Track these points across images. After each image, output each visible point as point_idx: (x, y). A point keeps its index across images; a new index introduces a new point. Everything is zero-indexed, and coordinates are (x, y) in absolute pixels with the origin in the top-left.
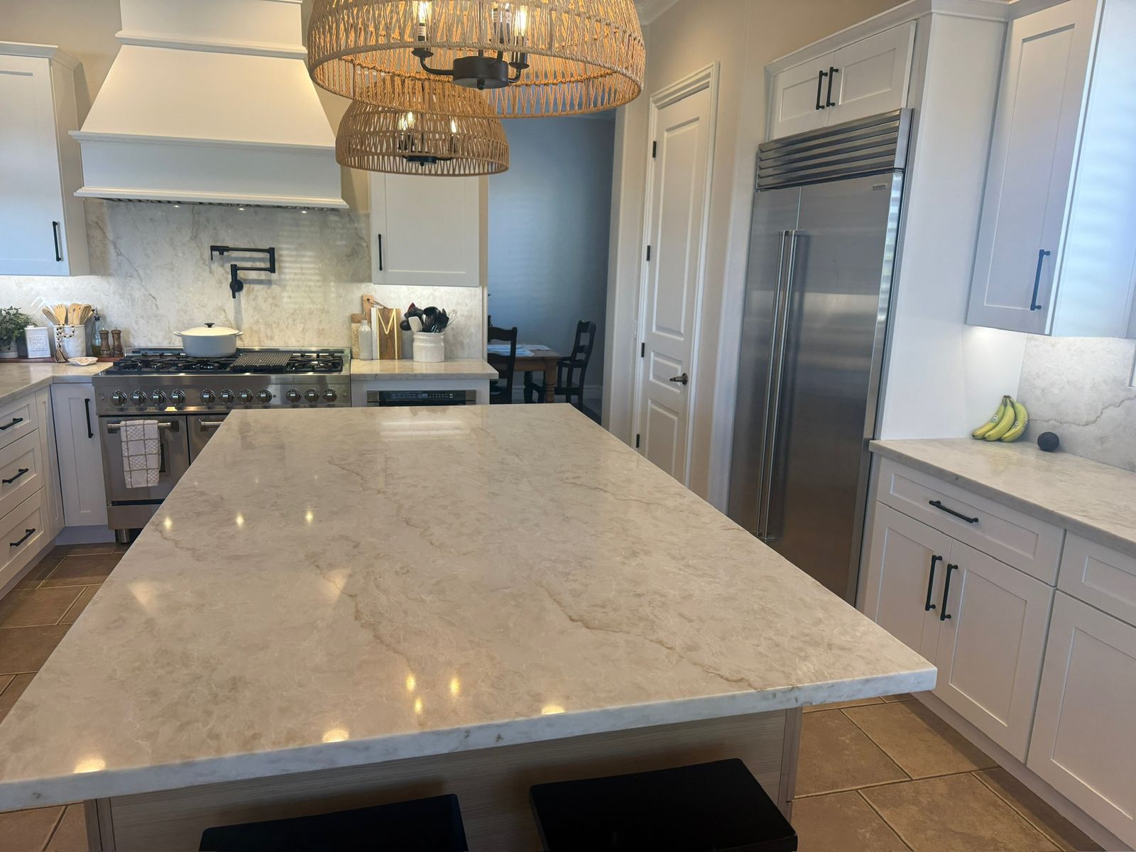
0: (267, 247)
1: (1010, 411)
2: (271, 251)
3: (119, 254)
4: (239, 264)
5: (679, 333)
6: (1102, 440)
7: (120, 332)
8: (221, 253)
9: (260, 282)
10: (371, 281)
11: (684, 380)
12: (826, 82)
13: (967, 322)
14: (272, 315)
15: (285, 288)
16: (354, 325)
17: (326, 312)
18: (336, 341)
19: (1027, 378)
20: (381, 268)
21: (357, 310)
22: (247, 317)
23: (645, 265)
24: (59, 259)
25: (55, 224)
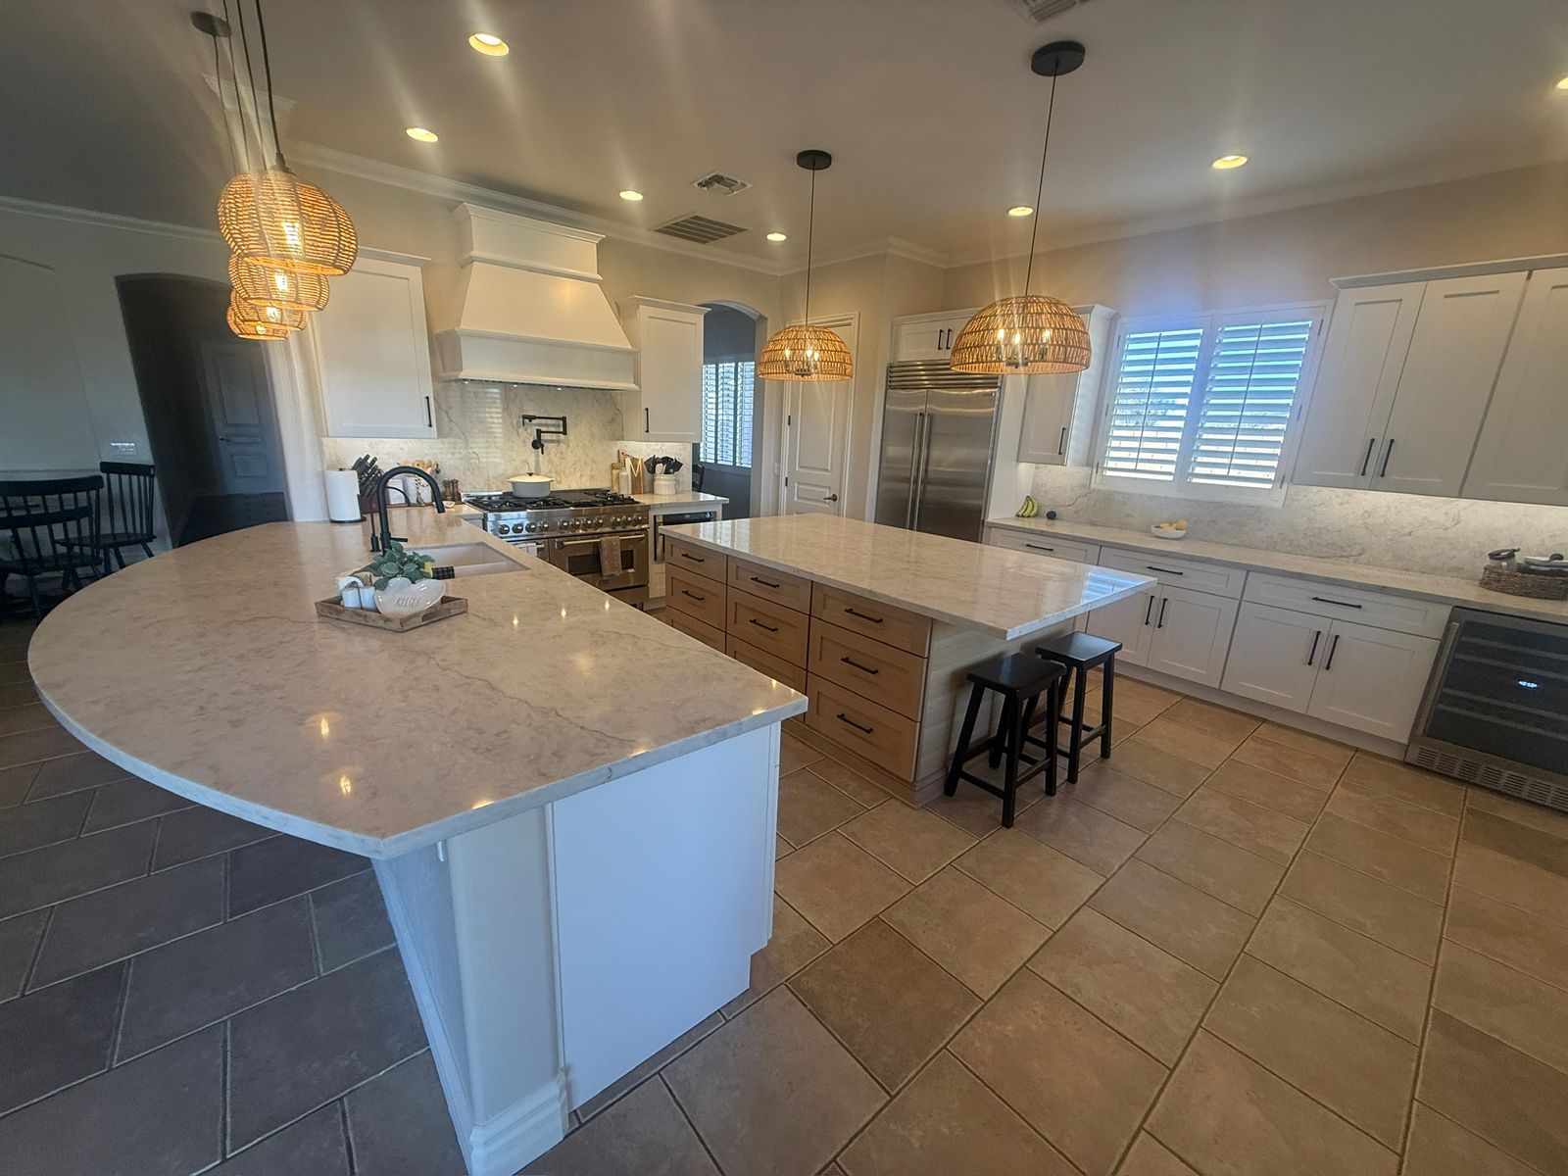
0: (561, 416)
1: (1031, 503)
2: (564, 419)
3: (451, 421)
4: (543, 429)
5: (827, 470)
6: (1076, 512)
7: (457, 482)
8: (530, 421)
9: (552, 441)
10: (623, 440)
11: (834, 498)
12: (944, 336)
13: (1018, 461)
14: (560, 465)
15: (568, 446)
16: (615, 472)
17: (596, 463)
18: (602, 483)
19: (1036, 487)
20: (647, 431)
21: (616, 461)
22: (543, 470)
23: (786, 428)
24: (430, 426)
25: (427, 398)
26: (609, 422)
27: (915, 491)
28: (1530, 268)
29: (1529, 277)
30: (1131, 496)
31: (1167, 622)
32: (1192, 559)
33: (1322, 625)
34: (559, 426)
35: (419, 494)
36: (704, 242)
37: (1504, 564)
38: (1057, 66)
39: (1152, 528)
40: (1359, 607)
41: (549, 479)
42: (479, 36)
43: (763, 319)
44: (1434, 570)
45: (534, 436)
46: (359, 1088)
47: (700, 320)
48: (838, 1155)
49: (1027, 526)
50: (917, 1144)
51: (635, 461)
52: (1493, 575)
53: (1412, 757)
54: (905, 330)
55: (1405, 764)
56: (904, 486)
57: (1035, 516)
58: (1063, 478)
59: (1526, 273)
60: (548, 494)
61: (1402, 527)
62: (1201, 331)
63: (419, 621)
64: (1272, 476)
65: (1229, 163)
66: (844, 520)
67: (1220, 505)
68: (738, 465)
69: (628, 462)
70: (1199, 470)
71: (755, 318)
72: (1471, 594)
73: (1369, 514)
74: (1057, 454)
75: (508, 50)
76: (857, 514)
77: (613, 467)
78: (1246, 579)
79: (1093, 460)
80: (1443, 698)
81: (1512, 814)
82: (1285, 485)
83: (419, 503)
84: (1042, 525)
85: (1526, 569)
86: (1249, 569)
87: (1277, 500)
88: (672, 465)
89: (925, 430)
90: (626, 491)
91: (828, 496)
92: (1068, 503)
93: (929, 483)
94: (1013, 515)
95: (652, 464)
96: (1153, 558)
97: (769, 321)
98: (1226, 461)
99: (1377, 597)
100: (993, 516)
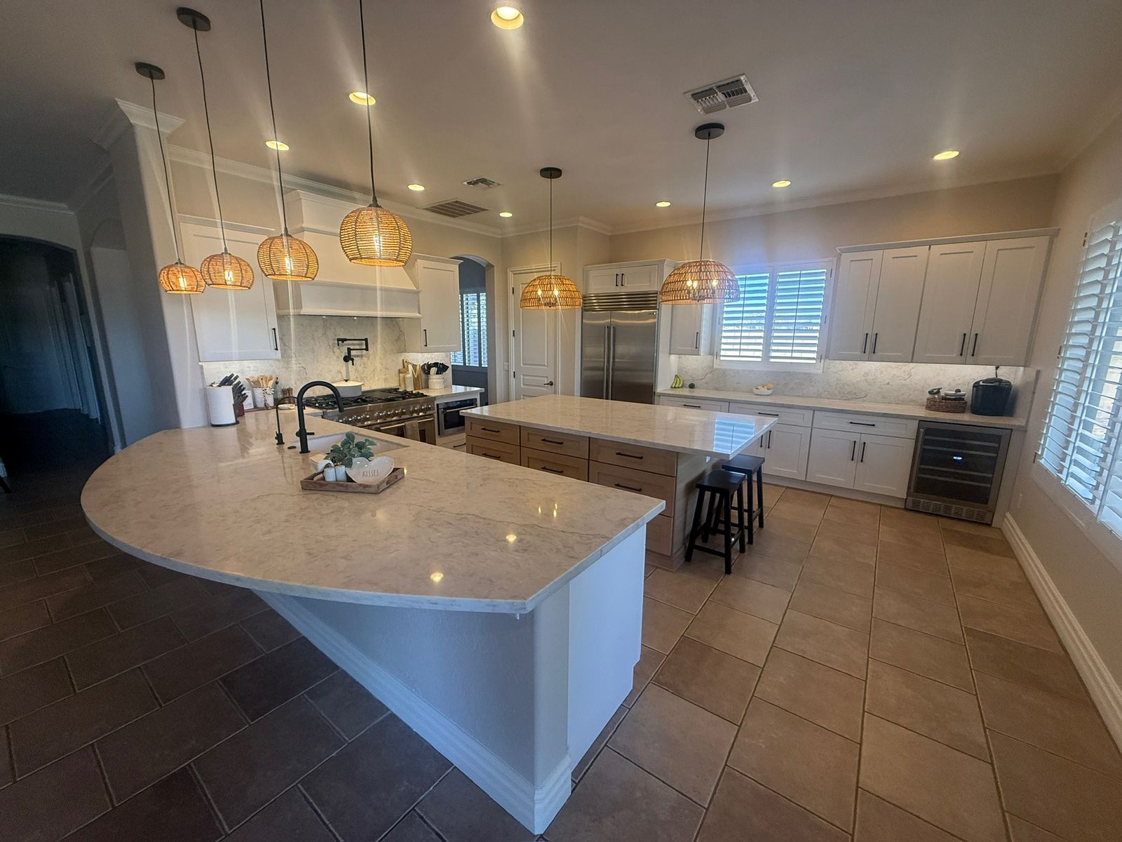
0: (364, 338)
1: (678, 379)
2: (366, 340)
4: (352, 347)
5: (544, 365)
6: (706, 383)
7: (291, 390)
8: (343, 342)
9: (358, 356)
10: (406, 352)
11: (551, 384)
12: (620, 277)
13: (670, 354)
14: (363, 373)
15: (369, 358)
16: (401, 375)
17: (388, 369)
18: (394, 385)
19: (680, 369)
20: (426, 346)
21: (401, 367)
22: (352, 375)
23: (512, 339)
24: (277, 349)
25: (274, 329)
26: (396, 340)
27: (608, 375)
28: (930, 244)
29: (929, 249)
30: (738, 371)
31: (773, 445)
32: (783, 406)
33: (856, 437)
34: (362, 344)
35: (265, 400)
36: (454, 217)
37: (936, 396)
38: (709, 135)
39: (754, 389)
40: (874, 425)
41: (360, 384)
42: (356, 94)
43: (490, 266)
44: (903, 402)
45: (345, 352)
46: (422, 800)
47: (456, 268)
48: (727, 761)
49: (677, 393)
50: (764, 746)
51: (414, 366)
52: (932, 402)
53: (910, 505)
54: (592, 274)
55: (906, 509)
56: (599, 373)
57: (682, 387)
58: (695, 364)
59: (928, 247)
60: (360, 394)
61: (884, 380)
62: (768, 275)
63: (385, 485)
64: (814, 355)
65: (781, 184)
66: (559, 396)
67: (789, 373)
68: (467, 365)
69: (410, 367)
70: (773, 354)
71: (484, 266)
72: (922, 413)
73: (866, 374)
74: (694, 349)
75: (375, 101)
76: (568, 392)
77: (400, 372)
78: (813, 416)
79: (714, 352)
80: (921, 471)
81: (961, 527)
82: (822, 361)
83: (266, 407)
84: (686, 392)
85: (945, 398)
86: (814, 410)
87: (819, 370)
88: (441, 368)
89: (610, 335)
90: (410, 388)
91: (546, 382)
92: (700, 378)
93: (617, 370)
94: (669, 387)
95: (427, 369)
96: (762, 407)
97: (495, 268)
98: (790, 348)
99: (883, 419)
100: (660, 389)
